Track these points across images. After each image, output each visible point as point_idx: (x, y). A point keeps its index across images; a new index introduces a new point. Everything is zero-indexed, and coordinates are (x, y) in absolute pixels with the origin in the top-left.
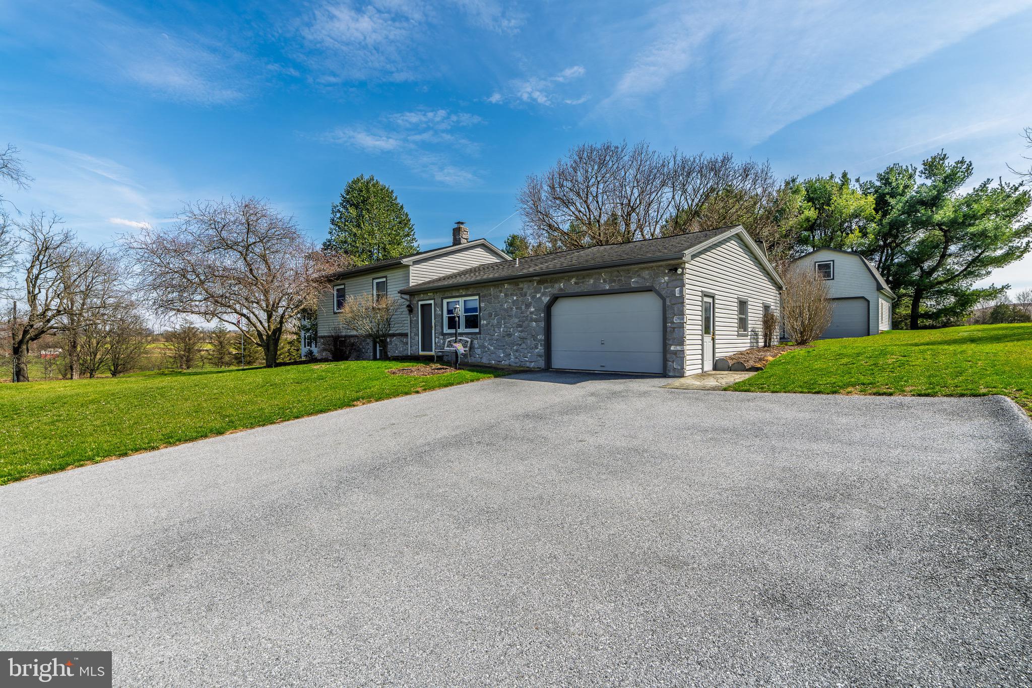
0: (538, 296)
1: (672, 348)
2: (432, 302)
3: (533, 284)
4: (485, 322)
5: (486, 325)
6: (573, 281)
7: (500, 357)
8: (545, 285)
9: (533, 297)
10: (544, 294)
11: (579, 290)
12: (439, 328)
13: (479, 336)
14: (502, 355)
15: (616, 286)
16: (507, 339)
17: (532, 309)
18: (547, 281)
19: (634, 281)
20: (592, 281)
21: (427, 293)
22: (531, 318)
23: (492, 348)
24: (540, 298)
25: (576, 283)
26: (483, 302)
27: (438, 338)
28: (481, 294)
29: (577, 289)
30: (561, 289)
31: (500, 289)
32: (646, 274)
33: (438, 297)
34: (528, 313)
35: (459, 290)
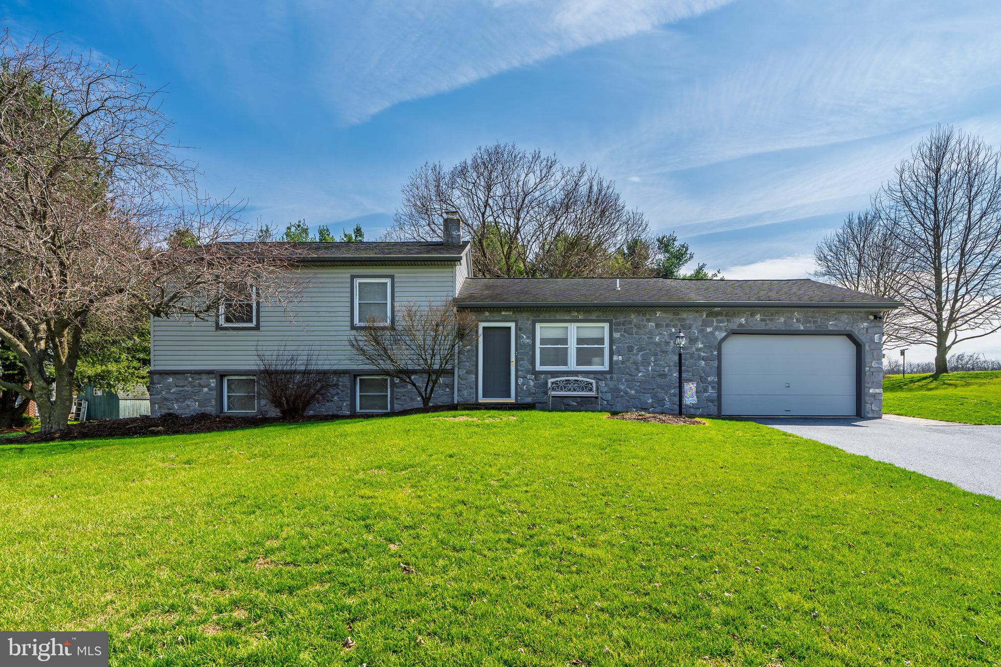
0: (709, 330)
1: (871, 391)
2: (512, 325)
3: (702, 316)
4: (620, 358)
5: (623, 362)
6: (758, 317)
7: (648, 403)
8: (719, 318)
9: (701, 331)
10: (717, 328)
11: (767, 328)
12: (526, 364)
13: (608, 376)
14: (650, 401)
15: (812, 327)
16: (659, 380)
17: (700, 346)
18: (722, 313)
19: (831, 325)
20: (782, 320)
21: (501, 312)
22: (699, 356)
23: (633, 392)
24: (711, 333)
25: (762, 320)
26: (617, 331)
27: (524, 377)
28: (614, 321)
29: (762, 327)
30: (741, 325)
31: (648, 317)
32: (844, 317)
33: (525, 319)
34: (694, 349)
35: (570, 312)
